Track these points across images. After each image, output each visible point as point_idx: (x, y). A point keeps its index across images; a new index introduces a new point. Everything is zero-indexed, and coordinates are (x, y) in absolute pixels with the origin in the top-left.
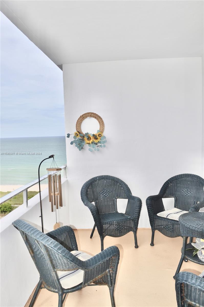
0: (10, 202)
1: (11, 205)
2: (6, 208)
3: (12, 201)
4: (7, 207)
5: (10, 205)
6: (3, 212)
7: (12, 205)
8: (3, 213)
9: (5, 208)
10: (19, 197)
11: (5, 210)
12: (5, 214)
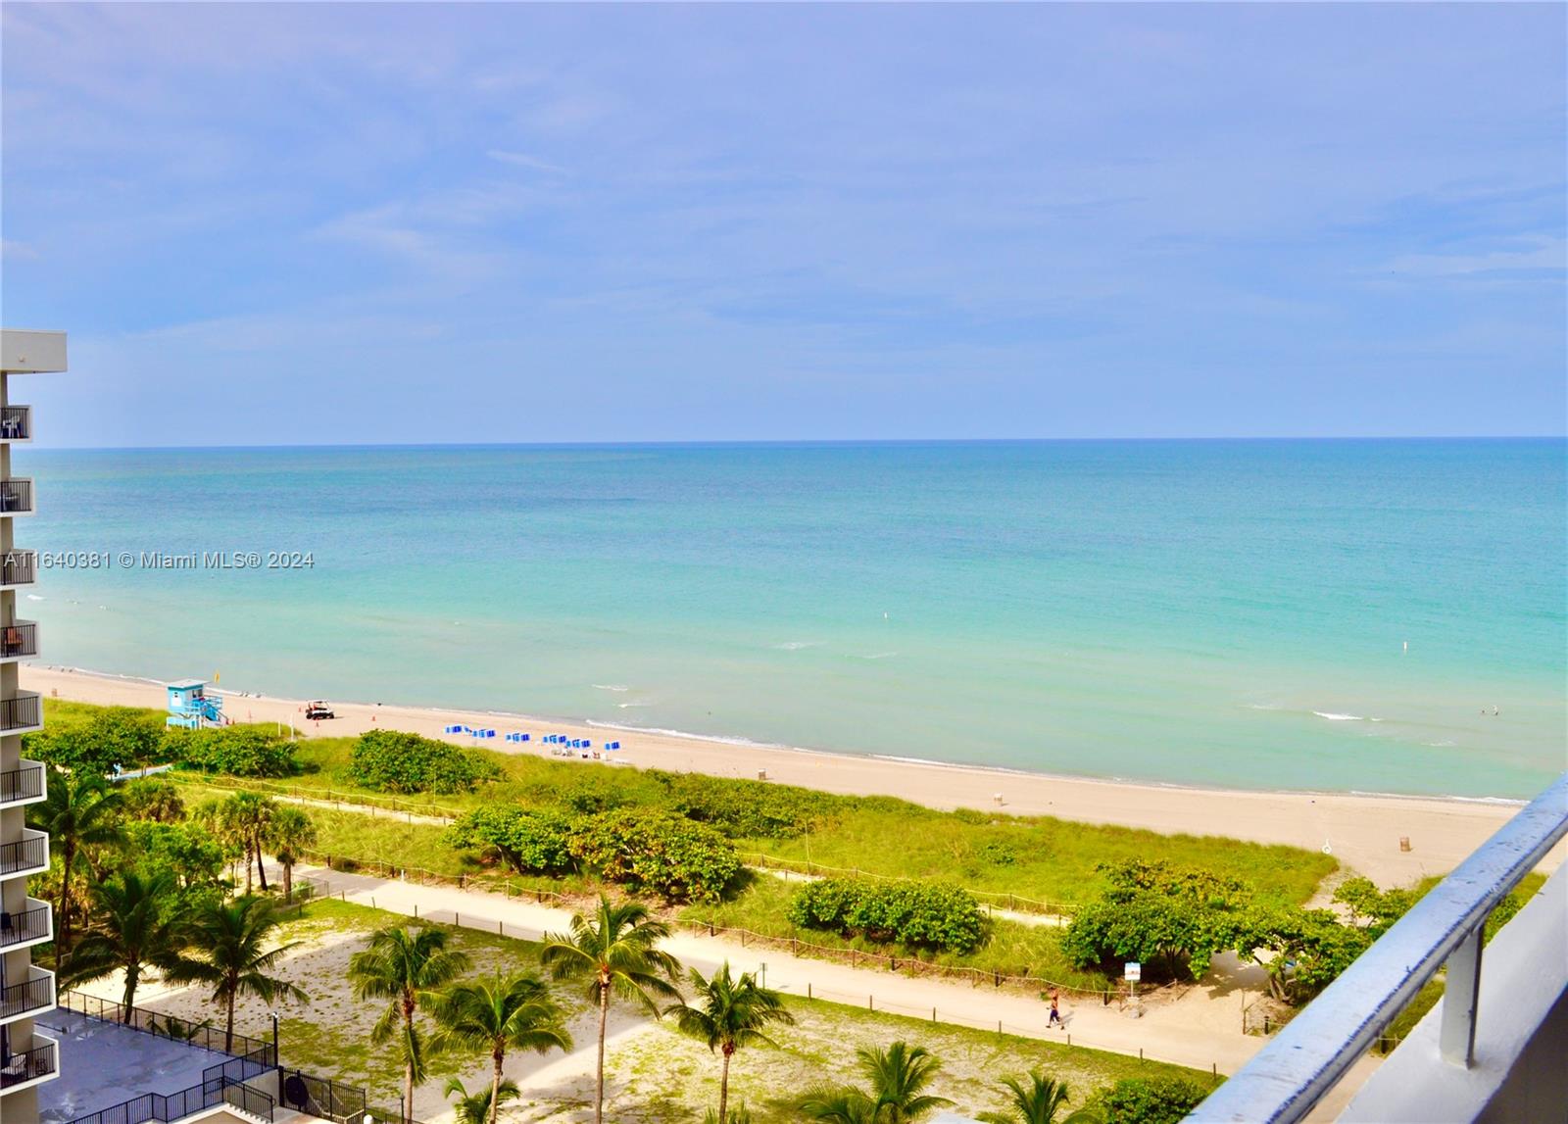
0: (967, 882)
1: (975, 905)
2: (943, 920)
3: (981, 881)
4: (949, 917)
5: (970, 908)
6: (918, 945)
7: (983, 908)
8: (922, 952)
9: (933, 918)
10: (1035, 859)
11: (931, 937)
12: (930, 960)
